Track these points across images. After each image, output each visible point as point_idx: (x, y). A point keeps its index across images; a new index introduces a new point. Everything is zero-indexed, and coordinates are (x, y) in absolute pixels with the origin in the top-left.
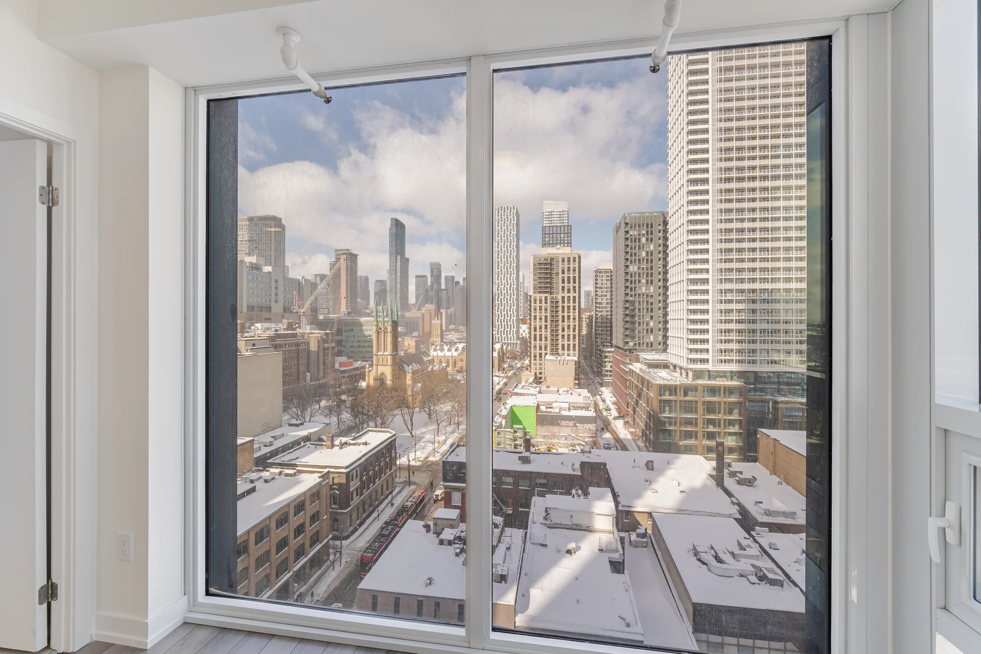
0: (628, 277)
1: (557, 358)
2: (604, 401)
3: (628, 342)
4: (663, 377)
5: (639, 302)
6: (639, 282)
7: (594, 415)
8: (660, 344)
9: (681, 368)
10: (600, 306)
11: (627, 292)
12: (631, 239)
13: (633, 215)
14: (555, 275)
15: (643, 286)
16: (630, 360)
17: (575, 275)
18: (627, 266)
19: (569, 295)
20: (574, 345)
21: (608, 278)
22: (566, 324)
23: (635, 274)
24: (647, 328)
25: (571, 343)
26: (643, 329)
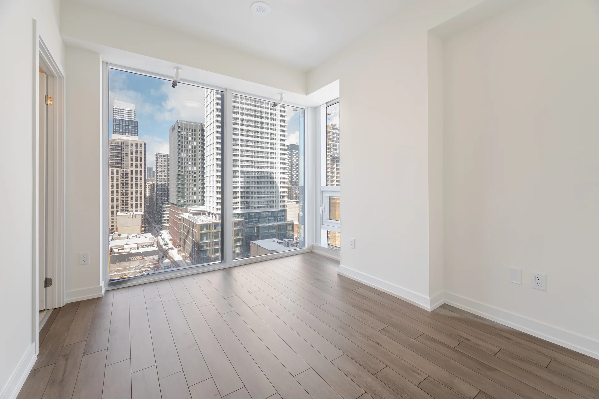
0: (180, 160)
1: (127, 213)
2: (163, 239)
3: (180, 201)
4: (202, 220)
5: (187, 176)
6: (187, 163)
7: (157, 249)
8: (200, 201)
9: (212, 214)
10: (160, 177)
11: (179, 170)
12: (182, 137)
13: (183, 122)
14: (125, 154)
15: (189, 166)
16: (182, 211)
17: (141, 156)
18: (180, 153)
19: (136, 169)
20: (141, 204)
21: (165, 160)
22: (134, 189)
23: (185, 158)
24: (193, 191)
25: (139, 202)
26: (190, 192)
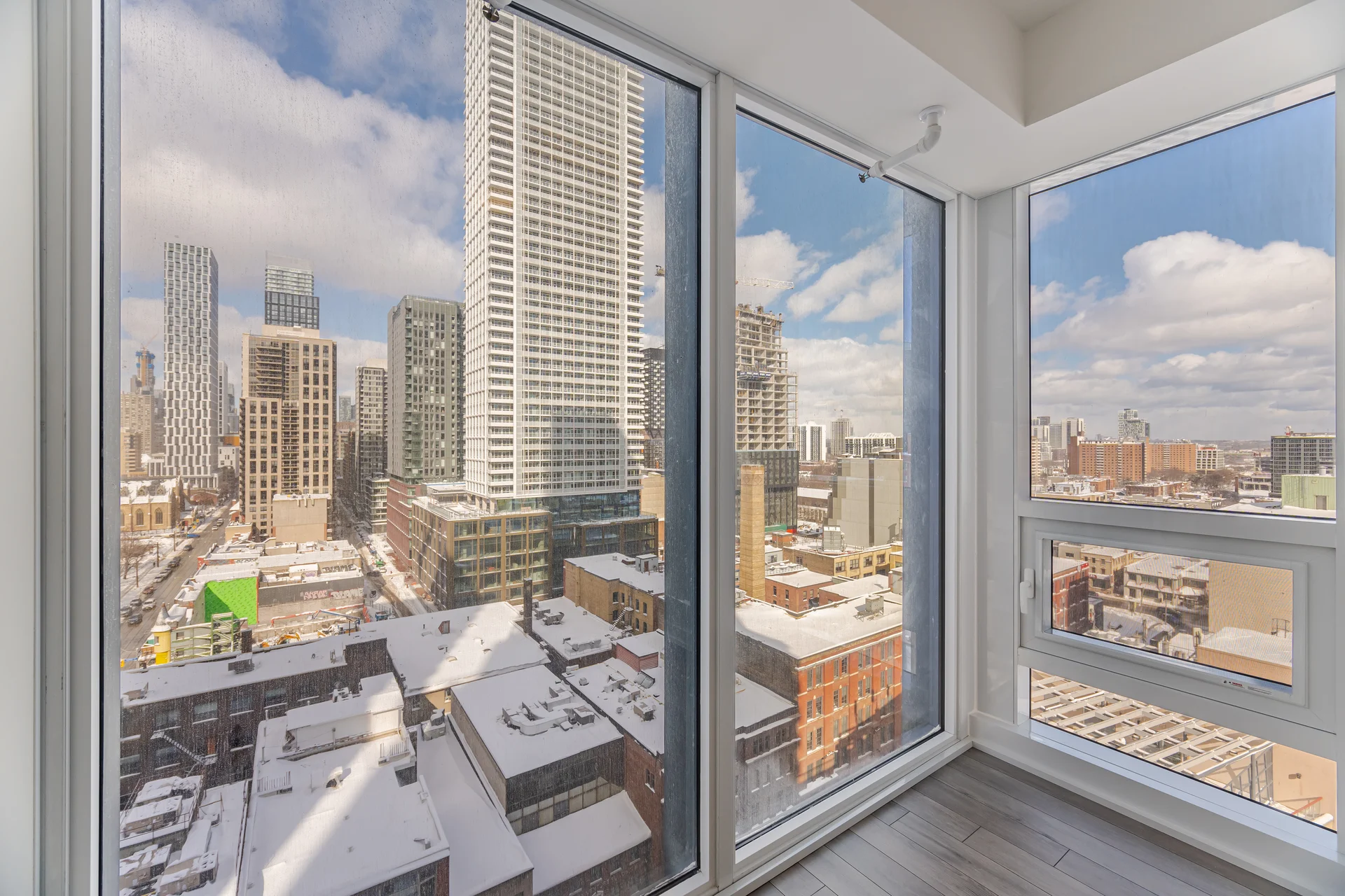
0: (411, 382)
2: (374, 553)
3: (410, 470)
4: (459, 512)
5: (426, 416)
6: (426, 389)
8: (453, 470)
11: (409, 402)
12: (416, 331)
13: (417, 299)
14: (291, 369)
15: (431, 395)
16: (414, 493)
17: (327, 373)
18: (409, 367)
19: (316, 401)
20: (326, 476)
23: (421, 378)
24: (438, 450)
25: (321, 473)
26: (432, 452)
